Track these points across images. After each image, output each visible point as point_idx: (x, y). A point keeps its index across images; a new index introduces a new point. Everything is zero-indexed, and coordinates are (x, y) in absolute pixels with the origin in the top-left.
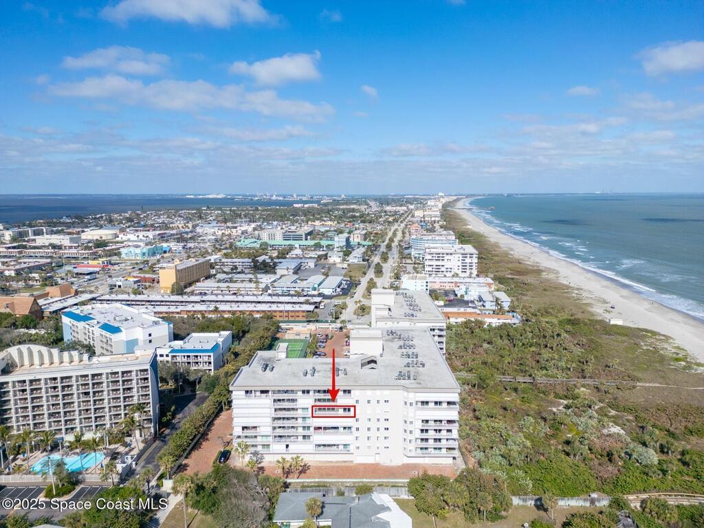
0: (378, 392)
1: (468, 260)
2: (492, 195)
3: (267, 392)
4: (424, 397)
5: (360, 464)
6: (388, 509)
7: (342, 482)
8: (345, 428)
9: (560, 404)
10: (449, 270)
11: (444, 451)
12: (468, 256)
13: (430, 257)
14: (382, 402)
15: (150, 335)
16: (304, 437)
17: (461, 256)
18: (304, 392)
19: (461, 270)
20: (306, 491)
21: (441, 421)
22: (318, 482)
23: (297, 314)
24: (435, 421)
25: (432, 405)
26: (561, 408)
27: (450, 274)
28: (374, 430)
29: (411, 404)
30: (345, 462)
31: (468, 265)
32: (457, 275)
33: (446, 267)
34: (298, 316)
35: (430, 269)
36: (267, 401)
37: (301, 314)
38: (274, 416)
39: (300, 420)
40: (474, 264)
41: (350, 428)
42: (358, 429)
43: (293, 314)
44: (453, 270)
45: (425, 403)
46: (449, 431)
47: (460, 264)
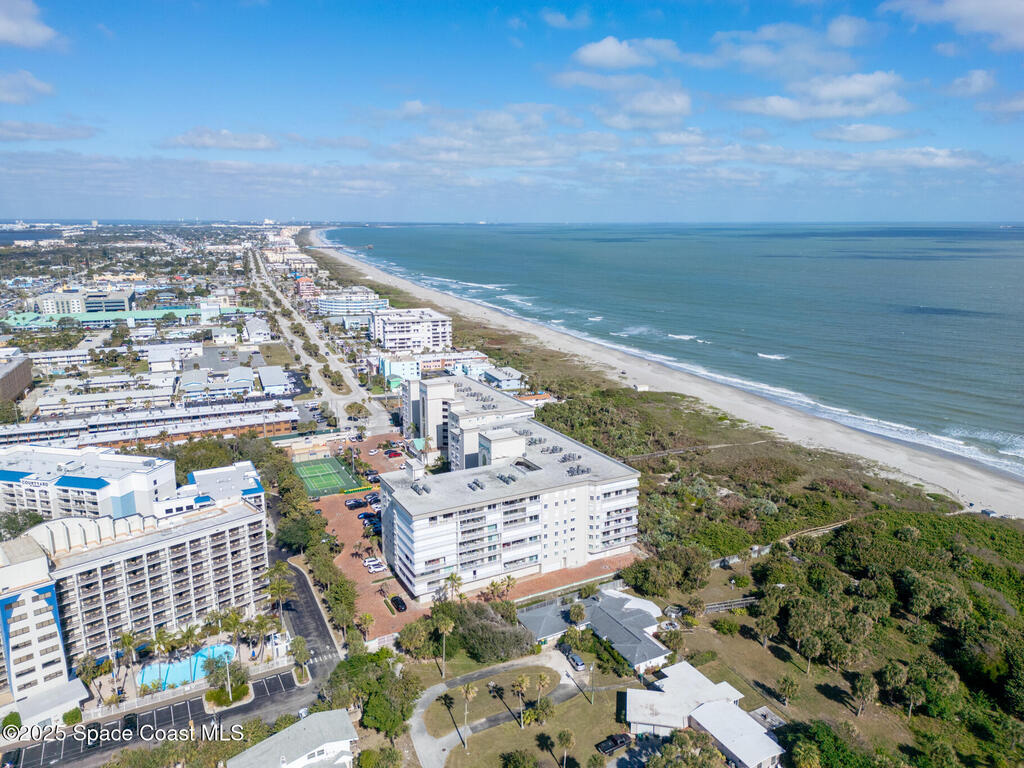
0: (557, 494)
1: (440, 329)
2: (350, 224)
3: (451, 515)
4: (607, 488)
5: (549, 574)
6: (627, 600)
7: (554, 593)
8: (531, 538)
9: (663, 479)
10: (417, 344)
11: (623, 540)
12: (440, 323)
13: (391, 328)
14: (569, 502)
15: (155, 482)
16: (490, 558)
17: (431, 324)
18: (490, 507)
19: (432, 343)
20: (532, 609)
21: (620, 510)
22: (531, 599)
23: (277, 427)
24: (616, 511)
25: (613, 495)
26: (667, 481)
27: (420, 350)
28: (561, 533)
29: (598, 498)
30: (532, 575)
31: (440, 335)
32: (428, 349)
33: (413, 340)
34: (279, 430)
35: (392, 344)
36: (452, 525)
37: (283, 426)
38: (460, 540)
39: (486, 540)
40: (448, 335)
41: (536, 537)
42: (546, 536)
43: (271, 428)
44: (422, 344)
45: (607, 495)
46: (628, 519)
47: (430, 335)
